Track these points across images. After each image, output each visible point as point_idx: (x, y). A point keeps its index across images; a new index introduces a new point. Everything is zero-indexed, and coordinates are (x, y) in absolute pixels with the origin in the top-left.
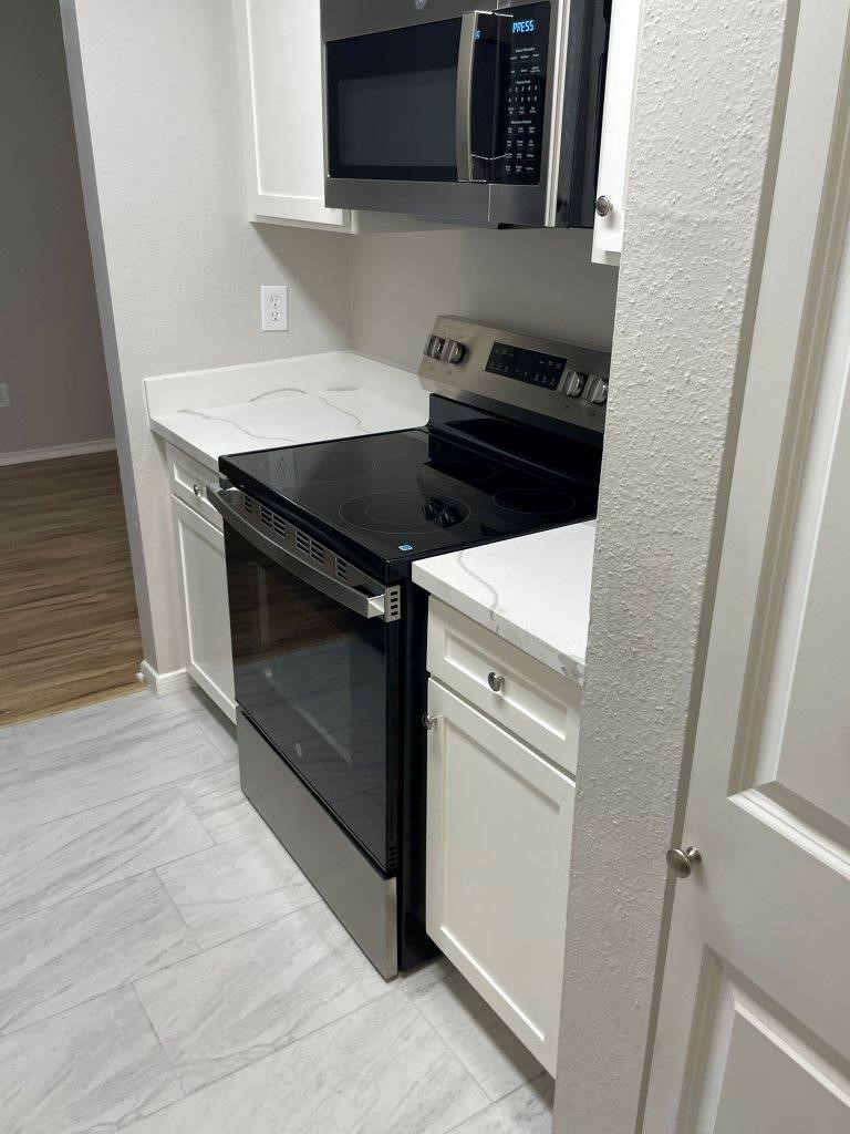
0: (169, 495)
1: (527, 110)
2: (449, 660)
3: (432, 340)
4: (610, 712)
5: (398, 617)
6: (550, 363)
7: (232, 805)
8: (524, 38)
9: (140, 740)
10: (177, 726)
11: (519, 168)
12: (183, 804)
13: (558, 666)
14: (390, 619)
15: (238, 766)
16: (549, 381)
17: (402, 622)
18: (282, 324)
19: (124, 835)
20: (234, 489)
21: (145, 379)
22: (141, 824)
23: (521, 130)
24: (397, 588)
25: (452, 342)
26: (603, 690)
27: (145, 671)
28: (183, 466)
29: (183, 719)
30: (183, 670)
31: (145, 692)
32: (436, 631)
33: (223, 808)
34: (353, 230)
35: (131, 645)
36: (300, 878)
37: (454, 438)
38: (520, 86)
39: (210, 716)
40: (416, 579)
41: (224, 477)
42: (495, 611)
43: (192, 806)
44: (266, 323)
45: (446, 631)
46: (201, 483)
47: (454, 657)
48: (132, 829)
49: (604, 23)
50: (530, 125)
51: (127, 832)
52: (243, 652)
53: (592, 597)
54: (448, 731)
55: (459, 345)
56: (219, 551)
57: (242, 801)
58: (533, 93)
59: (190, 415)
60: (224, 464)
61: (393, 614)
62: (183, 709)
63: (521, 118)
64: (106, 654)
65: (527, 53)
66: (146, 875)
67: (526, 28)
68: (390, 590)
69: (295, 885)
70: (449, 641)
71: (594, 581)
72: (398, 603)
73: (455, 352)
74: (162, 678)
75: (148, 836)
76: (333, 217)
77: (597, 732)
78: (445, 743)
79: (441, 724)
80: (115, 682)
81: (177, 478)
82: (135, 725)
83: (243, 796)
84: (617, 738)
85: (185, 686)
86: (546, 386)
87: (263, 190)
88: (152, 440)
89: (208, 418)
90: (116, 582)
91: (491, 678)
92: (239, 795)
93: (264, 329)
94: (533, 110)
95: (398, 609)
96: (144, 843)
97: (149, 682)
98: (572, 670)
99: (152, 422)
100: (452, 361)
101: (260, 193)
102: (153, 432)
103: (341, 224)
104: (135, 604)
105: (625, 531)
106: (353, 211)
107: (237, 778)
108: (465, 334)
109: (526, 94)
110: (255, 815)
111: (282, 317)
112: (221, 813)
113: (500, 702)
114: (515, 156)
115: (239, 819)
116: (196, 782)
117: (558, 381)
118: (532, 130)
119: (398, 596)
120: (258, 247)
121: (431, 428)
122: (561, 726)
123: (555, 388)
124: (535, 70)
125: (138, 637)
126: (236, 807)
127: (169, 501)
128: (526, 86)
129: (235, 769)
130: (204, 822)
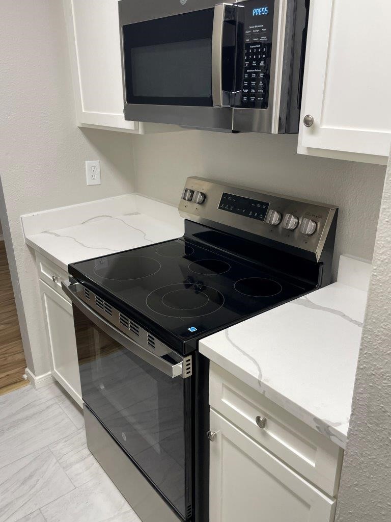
0: (38, 279)
1: (258, 63)
2: (225, 401)
3: (186, 191)
4: (367, 474)
5: (191, 374)
6: (259, 205)
7: (83, 459)
8: (259, 19)
9: (27, 418)
10: (48, 407)
11: (253, 99)
12: (55, 460)
13: (314, 425)
14: (186, 376)
15: (85, 431)
16: (258, 215)
17: (193, 377)
18: (98, 182)
19: (20, 486)
20: (78, 283)
21: (21, 216)
22: (31, 476)
23: (254, 75)
24: (190, 357)
25: (198, 192)
26: (362, 459)
27: (28, 374)
28: (46, 265)
29: (51, 403)
30: (50, 373)
31: (28, 386)
32: (215, 382)
33: (77, 462)
34: (140, 132)
35: (19, 357)
36: (127, 507)
37: (198, 243)
38: (254, 48)
39: (66, 399)
40: (201, 350)
41: (71, 276)
42: (262, 381)
43: (60, 461)
44: (89, 182)
45: (223, 384)
46: (57, 275)
47: (229, 399)
48: (24, 482)
49: (305, 9)
50: (261, 72)
51: (23, 484)
52: (84, 356)
53: (354, 398)
54: (225, 443)
55: (202, 194)
56: (69, 314)
57: (88, 456)
58: (262, 53)
59: (48, 235)
60: (72, 269)
61: (187, 373)
62: (50, 396)
63: (254, 68)
64: (6, 363)
65: (256, 29)
66: (35, 514)
67: (262, 12)
68: (185, 359)
69: (125, 513)
70: (224, 389)
71: (356, 388)
72: (191, 366)
73: (199, 198)
74: (38, 379)
75: (35, 485)
76: (129, 125)
77: (356, 485)
78: (222, 449)
79: (219, 438)
80: (11, 380)
81: (42, 271)
82: (23, 409)
83: (89, 452)
84: (373, 491)
85: (51, 381)
86: (257, 218)
87: (86, 109)
88: (27, 249)
89: (59, 236)
90: (8, 318)
91: (258, 419)
92: (86, 452)
93: (88, 184)
94: (262, 63)
95: (191, 370)
96: (33, 490)
97: (30, 380)
98: (325, 430)
99: (27, 239)
100: (198, 203)
101: (83, 111)
102: (28, 246)
103: (133, 128)
104: (19, 331)
105: (385, 359)
106: (139, 122)
107: (85, 440)
108: (205, 187)
109: (257, 53)
110: (96, 465)
111: (98, 177)
112: (78, 466)
113: (264, 434)
114: (250, 91)
115: (87, 469)
116: (61, 445)
117: (264, 216)
118: (261, 75)
119: (191, 362)
120: (83, 140)
121: (186, 238)
122: (312, 458)
123: (262, 219)
124: (263, 39)
125: (23, 351)
126: (86, 460)
127: (38, 282)
128: (257, 48)
129: (83, 434)
130: (67, 472)
